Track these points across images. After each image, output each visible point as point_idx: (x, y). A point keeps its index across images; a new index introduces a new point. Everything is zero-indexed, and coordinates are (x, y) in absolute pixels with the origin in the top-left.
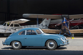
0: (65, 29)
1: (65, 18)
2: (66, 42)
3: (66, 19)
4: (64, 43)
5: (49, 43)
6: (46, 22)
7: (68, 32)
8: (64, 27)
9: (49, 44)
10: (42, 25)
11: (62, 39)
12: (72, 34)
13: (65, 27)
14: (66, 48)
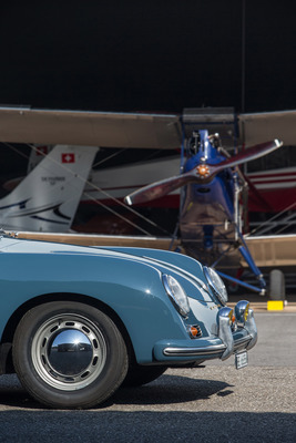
0: (209, 230)
1: (206, 135)
2: (225, 318)
3: (215, 144)
4: (200, 330)
5: (43, 333)
6: (54, 180)
7: (234, 252)
8: (200, 209)
9: (47, 344)
10: (22, 205)
11: (181, 296)
12: (267, 270)
13: (205, 215)
14: (219, 388)
